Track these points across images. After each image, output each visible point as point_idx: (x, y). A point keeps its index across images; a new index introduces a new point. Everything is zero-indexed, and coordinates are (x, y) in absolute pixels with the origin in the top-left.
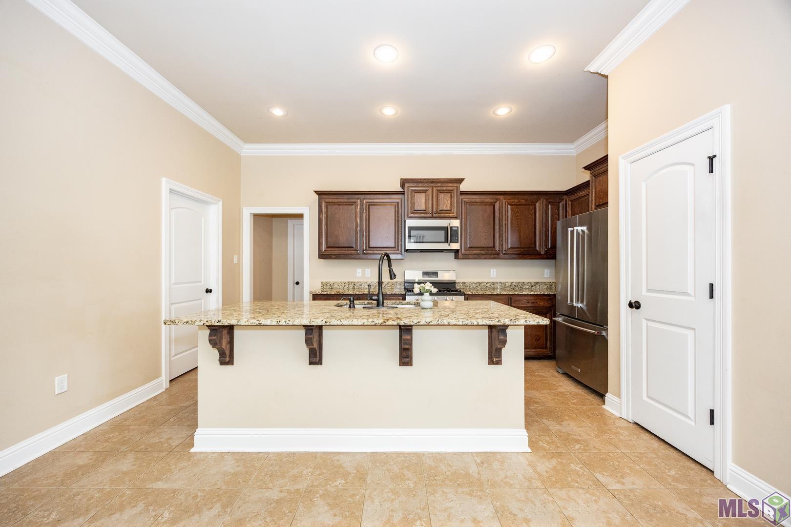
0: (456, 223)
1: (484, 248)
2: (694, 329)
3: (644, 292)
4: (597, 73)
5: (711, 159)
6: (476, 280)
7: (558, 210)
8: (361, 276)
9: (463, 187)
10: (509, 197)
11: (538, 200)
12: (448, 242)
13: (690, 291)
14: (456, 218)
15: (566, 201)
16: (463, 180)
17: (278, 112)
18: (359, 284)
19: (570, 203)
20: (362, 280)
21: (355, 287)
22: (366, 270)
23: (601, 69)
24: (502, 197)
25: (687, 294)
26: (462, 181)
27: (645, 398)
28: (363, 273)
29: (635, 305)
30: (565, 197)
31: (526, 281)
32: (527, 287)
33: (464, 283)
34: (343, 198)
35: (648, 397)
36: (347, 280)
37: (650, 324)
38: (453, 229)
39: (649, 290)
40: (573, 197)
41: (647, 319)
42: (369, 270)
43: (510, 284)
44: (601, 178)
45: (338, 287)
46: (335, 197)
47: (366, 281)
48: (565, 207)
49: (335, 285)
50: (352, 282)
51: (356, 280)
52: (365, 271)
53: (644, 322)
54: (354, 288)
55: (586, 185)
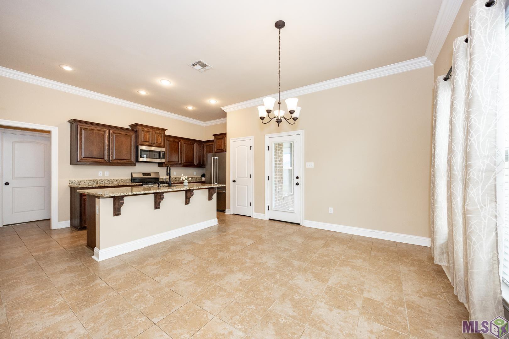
0: (163, 150)
2: (247, 185)
3: (236, 178)
4: (224, 111)
5: (251, 147)
6: (164, 176)
8: (102, 176)
9: (167, 133)
10: (184, 141)
11: (194, 143)
12: (160, 159)
13: (247, 177)
14: (163, 147)
15: (203, 145)
18: (101, 181)
19: (205, 146)
20: (103, 179)
21: (98, 183)
24: (181, 140)
25: (246, 177)
26: (166, 130)
27: (237, 206)
29: (234, 181)
30: (203, 143)
34: (96, 127)
36: (91, 179)
37: (238, 186)
38: (163, 152)
39: (237, 177)
40: (207, 144)
42: (107, 172)
45: (85, 183)
47: (106, 179)
48: (203, 147)
49: (82, 182)
50: (95, 180)
51: (98, 179)
52: (105, 173)
53: (236, 185)
55: (212, 141)
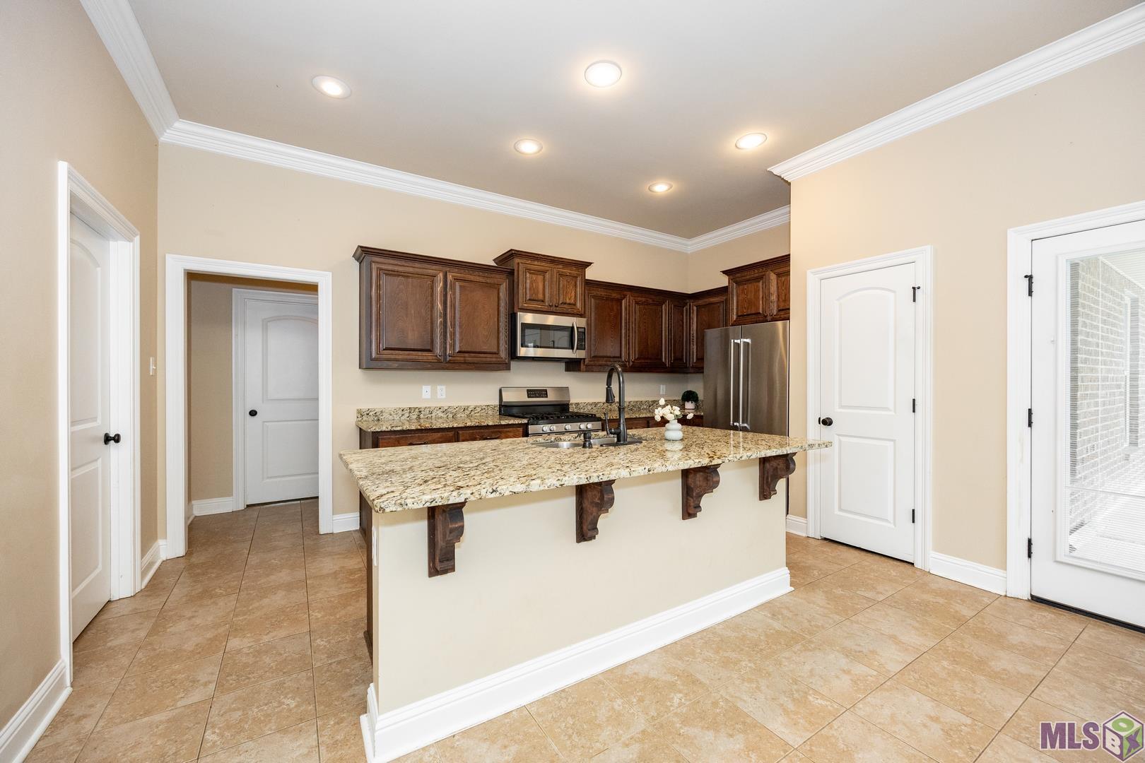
0: (581, 323)
1: (610, 357)
2: (894, 441)
3: (837, 409)
4: (780, 177)
5: (915, 289)
6: (591, 401)
7: (683, 316)
8: (429, 397)
9: (590, 274)
10: (636, 295)
11: (664, 302)
12: (573, 348)
14: (581, 316)
15: (690, 305)
16: (589, 264)
17: (332, 88)
18: (427, 411)
19: (695, 308)
20: (433, 405)
21: (422, 416)
22: (439, 387)
23: (786, 174)
24: (628, 294)
26: (588, 266)
27: (836, 511)
28: (434, 392)
29: (827, 422)
30: (688, 301)
31: (643, 399)
32: (645, 407)
33: (578, 404)
34: (413, 266)
35: (840, 509)
36: (406, 406)
37: (843, 439)
38: (580, 330)
40: (701, 302)
41: (839, 435)
42: (444, 387)
43: (628, 404)
44: (746, 287)
45: (391, 417)
46: (396, 262)
47: (439, 405)
48: (689, 313)
49: (385, 415)
50: (415, 408)
51: (421, 405)
52: (436, 389)
53: (836, 437)
54: (419, 417)
55: (723, 290)
